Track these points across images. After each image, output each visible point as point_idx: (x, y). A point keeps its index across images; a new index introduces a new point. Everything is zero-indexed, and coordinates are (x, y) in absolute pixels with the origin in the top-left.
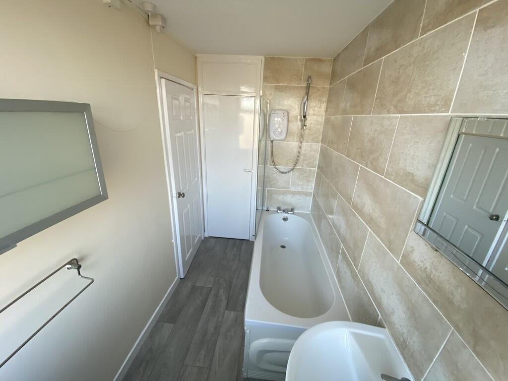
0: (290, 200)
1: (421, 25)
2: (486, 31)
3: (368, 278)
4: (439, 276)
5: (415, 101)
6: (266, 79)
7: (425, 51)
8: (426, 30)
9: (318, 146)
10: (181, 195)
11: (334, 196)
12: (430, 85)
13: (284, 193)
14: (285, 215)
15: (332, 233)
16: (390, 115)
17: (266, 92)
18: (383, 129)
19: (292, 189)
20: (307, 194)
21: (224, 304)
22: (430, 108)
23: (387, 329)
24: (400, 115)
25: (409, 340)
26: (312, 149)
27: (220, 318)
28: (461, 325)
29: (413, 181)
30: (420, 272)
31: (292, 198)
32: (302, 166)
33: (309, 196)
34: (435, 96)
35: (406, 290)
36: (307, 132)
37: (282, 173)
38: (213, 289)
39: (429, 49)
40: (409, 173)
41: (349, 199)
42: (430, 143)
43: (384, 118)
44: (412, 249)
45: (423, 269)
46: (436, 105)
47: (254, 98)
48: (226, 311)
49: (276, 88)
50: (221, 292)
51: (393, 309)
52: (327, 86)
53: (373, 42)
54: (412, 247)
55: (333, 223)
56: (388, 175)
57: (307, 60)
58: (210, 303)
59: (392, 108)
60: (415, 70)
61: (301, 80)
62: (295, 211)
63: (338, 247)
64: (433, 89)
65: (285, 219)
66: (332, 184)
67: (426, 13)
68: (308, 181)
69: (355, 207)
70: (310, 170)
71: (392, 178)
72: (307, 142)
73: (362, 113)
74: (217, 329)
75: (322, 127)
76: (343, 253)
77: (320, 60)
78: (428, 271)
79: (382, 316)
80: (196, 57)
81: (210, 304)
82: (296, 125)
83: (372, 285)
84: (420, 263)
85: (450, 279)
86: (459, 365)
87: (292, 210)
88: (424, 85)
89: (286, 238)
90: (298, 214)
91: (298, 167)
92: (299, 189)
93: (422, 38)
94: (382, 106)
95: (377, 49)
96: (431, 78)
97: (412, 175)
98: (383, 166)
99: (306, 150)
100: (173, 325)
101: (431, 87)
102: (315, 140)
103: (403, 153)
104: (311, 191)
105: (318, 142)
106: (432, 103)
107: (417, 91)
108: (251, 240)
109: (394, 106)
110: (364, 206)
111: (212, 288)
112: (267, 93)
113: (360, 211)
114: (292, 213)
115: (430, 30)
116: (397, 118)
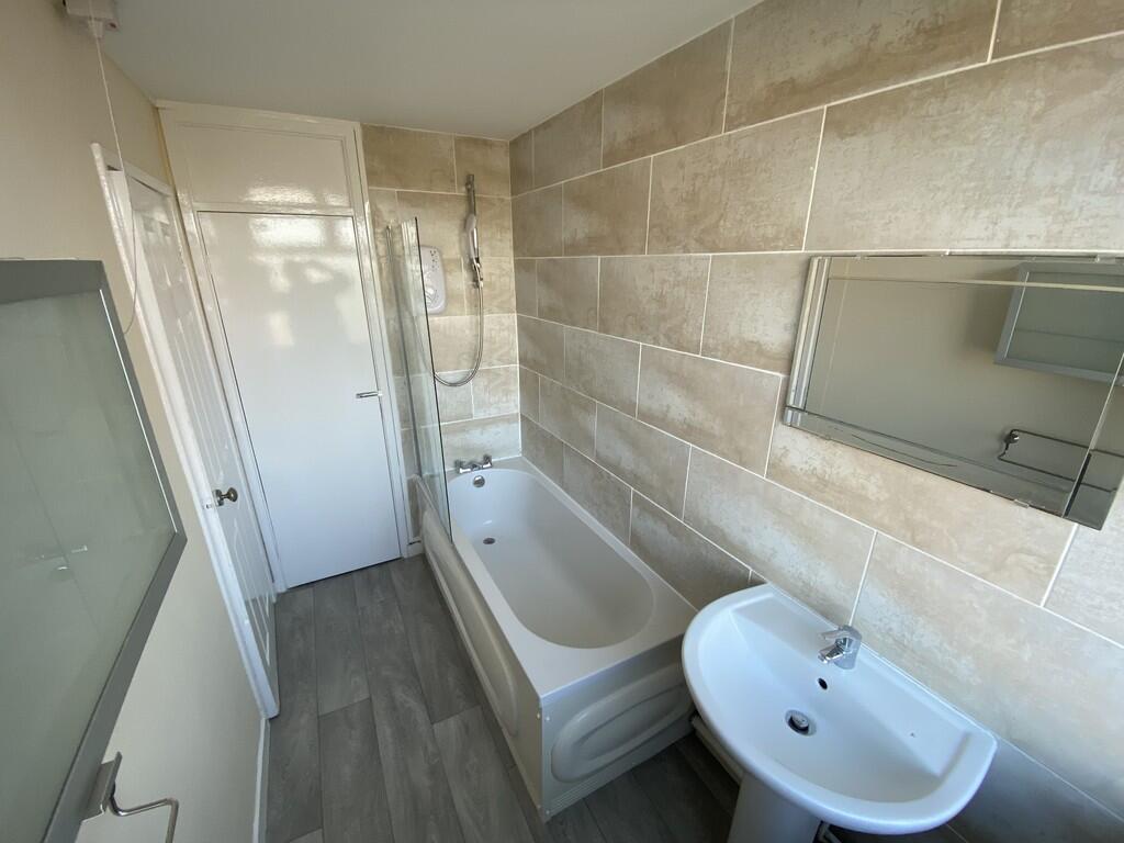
0: (480, 439)
1: (725, 113)
2: (842, 139)
3: (709, 522)
4: (838, 473)
5: (738, 232)
6: (372, 176)
7: (740, 156)
8: (736, 123)
9: (512, 319)
10: (226, 496)
11: (587, 407)
12: (761, 209)
13: (463, 429)
14: (477, 474)
15: (599, 475)
16: (688, 255)
17: (380, 206)
18: (680, 278)
19: (479, 415)
20: (508, 419)
21: (421, 715)
22: (768, 243)
23: (769, 583)
24: (711, 255)
25: (813, 578)
26: (503, 327)
27: (431, 748)
28: (886, 521)
29: (761, 352)
30: (805, 478)
31: (482, 434)
32: (490, 364)
33: (514, 422)
34: (773, 225)
35: (789, 513)
36: (486, 292)
37: (452, 385)
38: (373, 697)
39: (747, 155)
40: (752, 342)
41: (629, 407)
42: (780, 293)
43: (677, 259)
44: (783, 451)
45: (809, 472)
46: (776, 238)
47: (350, 221)
48: (435, 726)
49: (402, 197)
50: (399, 694)
51: (773, 549)
52: (509, 198)
53: (618, 125)
54: (785, 448)
55: (598, 457)
56: (707, 350)
57: (459, 141)
58: (385, 732)
59: (693, 244)
60: (727, 184)
61: (453, 181)
62: (493, 460)
63: (622, 495)
64: (768, 216)
65: (480, 483)
66: (574, 389)
67: (731, 95)
68: (507, 393)
69: (647, 416)
70: (506, 370)
71: (719, 354)
72: (490, 312)
73: (623, 251)
74: (435, 772)
75: (513, 280)
76: (639, 501)
77: (485, 143)
78: (819, 471)
79: (753, 568)
80: (157, 109)
81: (388, 731)
82: (461, 280)
83: (722, 531)
84: (804, 466)
85: (855, 470)
86: (898, 572)
87: (487, 459)
88: (749, 207)
89: (489, 522)
90: (501, 465)
91: (483, 367)
92: (493, 413)
93: (730, 135)
94: (668, 239)
95: (633, 140)
96: (761, 198)
97: (758, 343)
98: (695, 339)
99: (491, 330)
100: (318, 833)
101: (763, 213)
102: (502, 308)
103: (732, 313)
104: (515, 412)
105: (510, 311)
106: (771, 236)
107: (738, 217)
108: (405, 556)
109: (697, 240)
110: (667, 411)
111: (370, 699)
112: (384, 208)
113: (663, 422)
114: (489, 465)
115: (745, 124)
116: (708, 258)
